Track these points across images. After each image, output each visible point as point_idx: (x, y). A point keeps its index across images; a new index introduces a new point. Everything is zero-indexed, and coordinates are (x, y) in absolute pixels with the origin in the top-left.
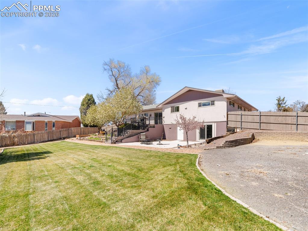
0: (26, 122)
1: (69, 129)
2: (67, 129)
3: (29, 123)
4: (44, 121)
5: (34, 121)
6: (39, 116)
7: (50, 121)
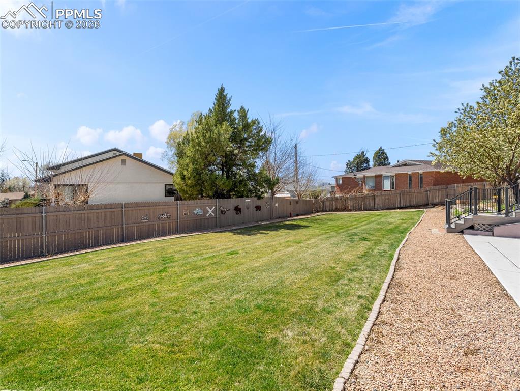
0: (384, 176)
1: (449, 186)
2: (444, 187)
3: (387, 177)
4: (407, 173)
5: (393, 173)
6: (406, 165)
7: (415, 173)
